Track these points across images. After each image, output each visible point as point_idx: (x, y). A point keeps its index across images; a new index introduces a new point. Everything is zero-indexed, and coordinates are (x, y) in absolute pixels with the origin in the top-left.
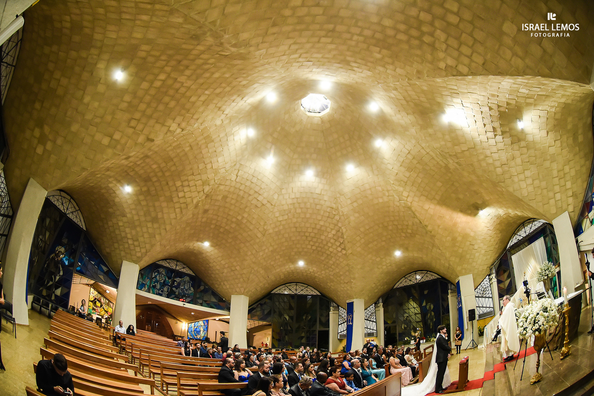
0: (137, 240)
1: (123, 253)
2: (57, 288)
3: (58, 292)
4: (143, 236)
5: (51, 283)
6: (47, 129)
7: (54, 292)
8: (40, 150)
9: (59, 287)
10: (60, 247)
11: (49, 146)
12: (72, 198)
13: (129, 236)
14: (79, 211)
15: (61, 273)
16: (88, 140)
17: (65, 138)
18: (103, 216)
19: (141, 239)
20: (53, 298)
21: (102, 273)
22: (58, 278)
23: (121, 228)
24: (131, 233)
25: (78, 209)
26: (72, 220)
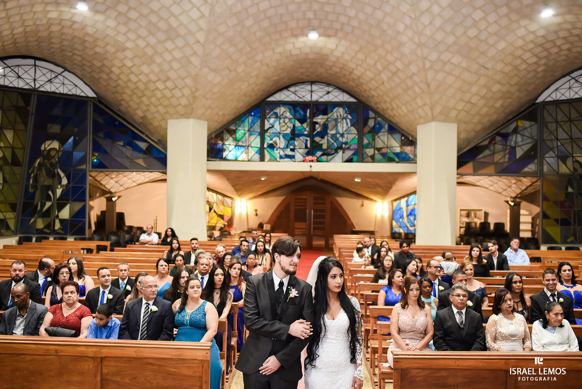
0: (168, 79)
1: (161, 109)
2: (61, 207)
3: (65, 213)
4: (171, 68)
5: (48, 204)
7: (57, 217)
9: (65, 205)
10: (48, 143)
12: (36, 59)
13: (153, 77)
14: (66, 74)
15: (65, 181)
18: (97, 64)
19: (172, 75)
20: (58, 226)
21: (141, 155)
22: (59, 192)
23: (134, 69)
24: (152, 72)
25: (60, 70)
26: (54, 93)
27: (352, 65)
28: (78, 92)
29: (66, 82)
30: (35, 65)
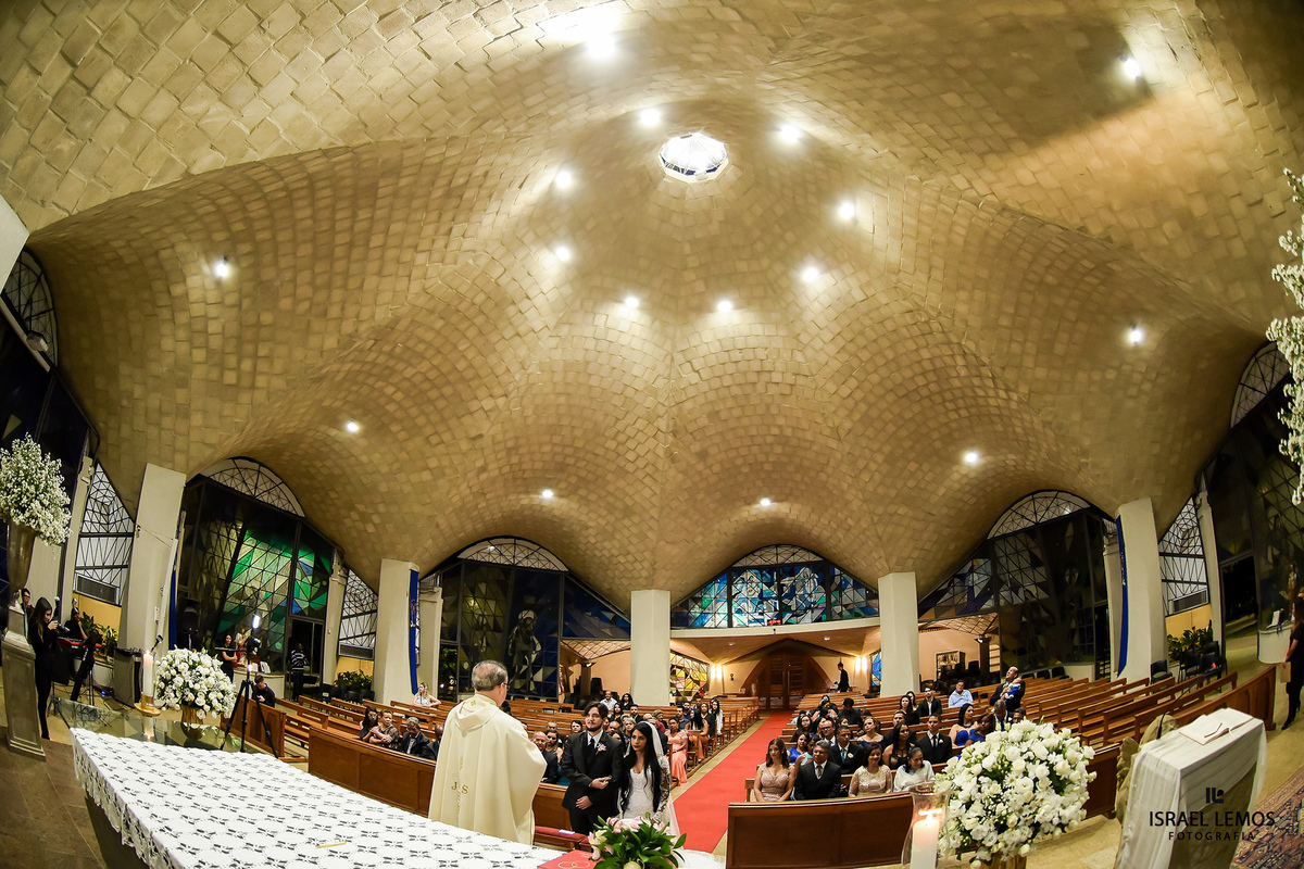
0: (629, 553)
1: (625, 582)
2: (535, 671)
3: (539, 677)
4: (630, 543)
5: (525, 667)
6: (360, 507)
7: (532, 679)
8: (371, 529)
9: (538, 669)
10: (524, 612)
11: (376, 519)
12: (514, 538)
13: (615, 552)
15: (539, 648)
16: (407, 488)
17: (383, 502)
18: (566, 541)
19: (632, 549)
20: (532, 687)
21: (608, 625)
22: (534, 656)
23: (598, 545)
24: (614, 547)
26: (530, 568)
27: (807, 526)
28: (552, 567)
29: (541, 558)
30: (515, 544)
